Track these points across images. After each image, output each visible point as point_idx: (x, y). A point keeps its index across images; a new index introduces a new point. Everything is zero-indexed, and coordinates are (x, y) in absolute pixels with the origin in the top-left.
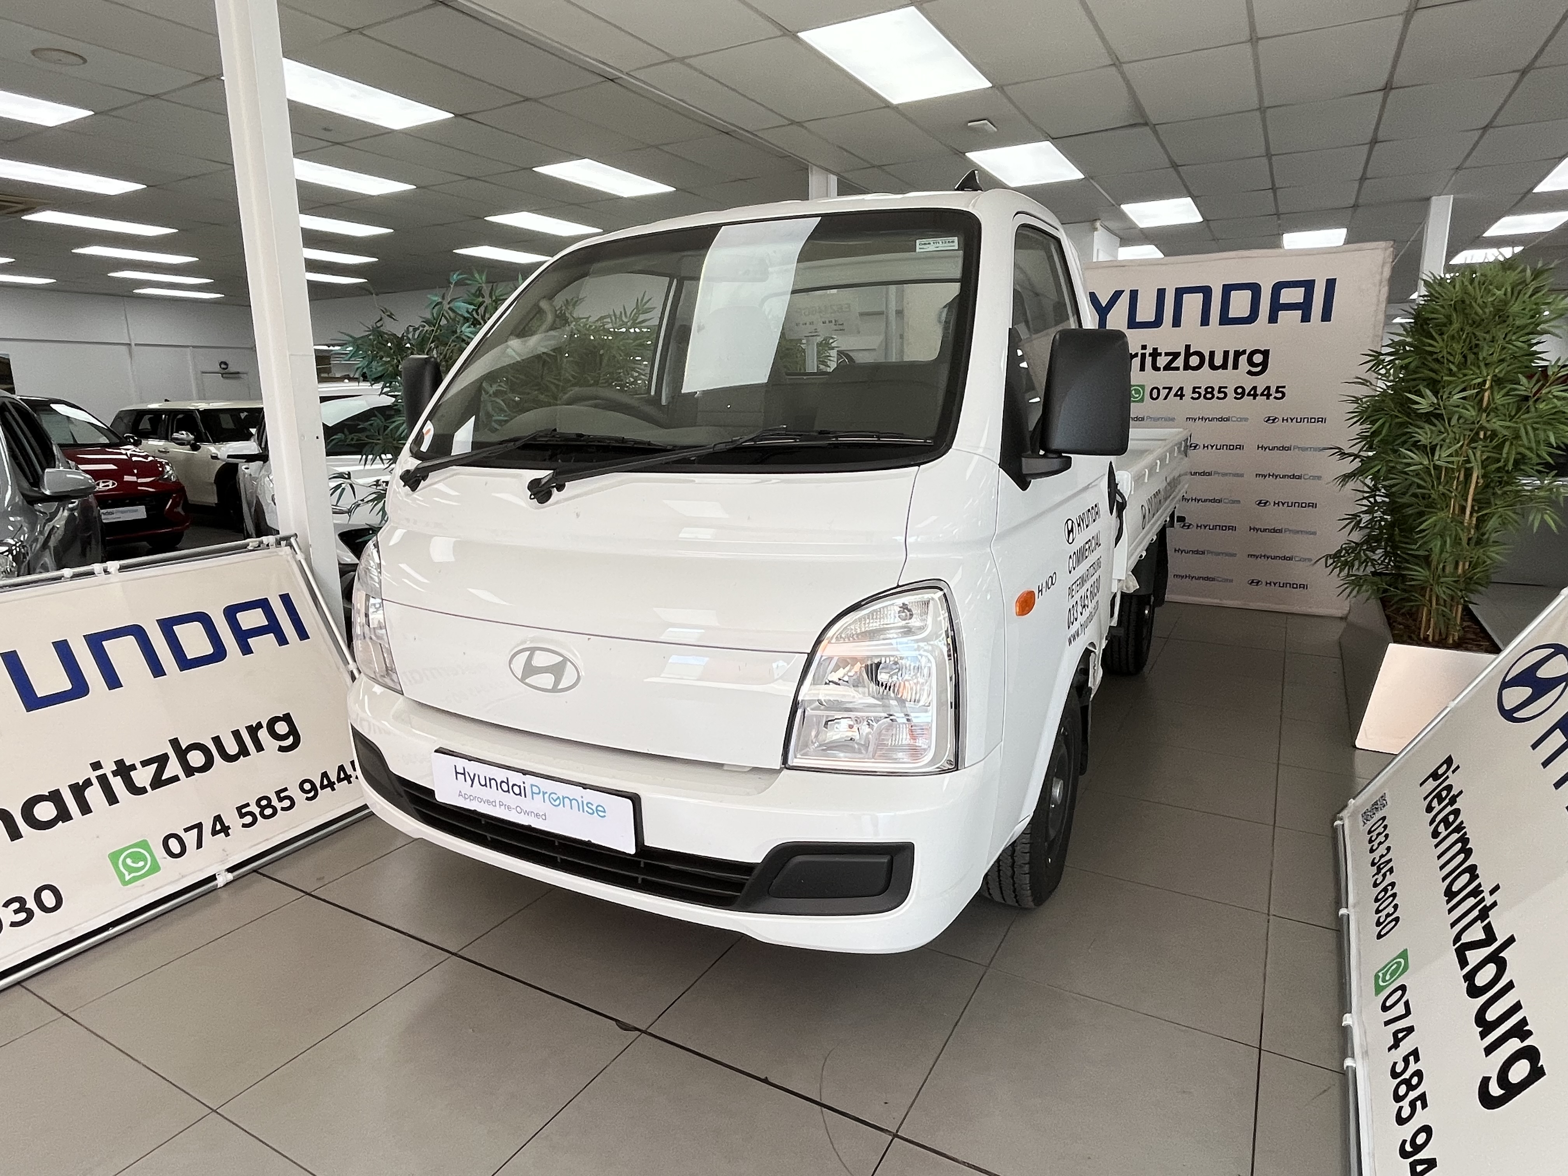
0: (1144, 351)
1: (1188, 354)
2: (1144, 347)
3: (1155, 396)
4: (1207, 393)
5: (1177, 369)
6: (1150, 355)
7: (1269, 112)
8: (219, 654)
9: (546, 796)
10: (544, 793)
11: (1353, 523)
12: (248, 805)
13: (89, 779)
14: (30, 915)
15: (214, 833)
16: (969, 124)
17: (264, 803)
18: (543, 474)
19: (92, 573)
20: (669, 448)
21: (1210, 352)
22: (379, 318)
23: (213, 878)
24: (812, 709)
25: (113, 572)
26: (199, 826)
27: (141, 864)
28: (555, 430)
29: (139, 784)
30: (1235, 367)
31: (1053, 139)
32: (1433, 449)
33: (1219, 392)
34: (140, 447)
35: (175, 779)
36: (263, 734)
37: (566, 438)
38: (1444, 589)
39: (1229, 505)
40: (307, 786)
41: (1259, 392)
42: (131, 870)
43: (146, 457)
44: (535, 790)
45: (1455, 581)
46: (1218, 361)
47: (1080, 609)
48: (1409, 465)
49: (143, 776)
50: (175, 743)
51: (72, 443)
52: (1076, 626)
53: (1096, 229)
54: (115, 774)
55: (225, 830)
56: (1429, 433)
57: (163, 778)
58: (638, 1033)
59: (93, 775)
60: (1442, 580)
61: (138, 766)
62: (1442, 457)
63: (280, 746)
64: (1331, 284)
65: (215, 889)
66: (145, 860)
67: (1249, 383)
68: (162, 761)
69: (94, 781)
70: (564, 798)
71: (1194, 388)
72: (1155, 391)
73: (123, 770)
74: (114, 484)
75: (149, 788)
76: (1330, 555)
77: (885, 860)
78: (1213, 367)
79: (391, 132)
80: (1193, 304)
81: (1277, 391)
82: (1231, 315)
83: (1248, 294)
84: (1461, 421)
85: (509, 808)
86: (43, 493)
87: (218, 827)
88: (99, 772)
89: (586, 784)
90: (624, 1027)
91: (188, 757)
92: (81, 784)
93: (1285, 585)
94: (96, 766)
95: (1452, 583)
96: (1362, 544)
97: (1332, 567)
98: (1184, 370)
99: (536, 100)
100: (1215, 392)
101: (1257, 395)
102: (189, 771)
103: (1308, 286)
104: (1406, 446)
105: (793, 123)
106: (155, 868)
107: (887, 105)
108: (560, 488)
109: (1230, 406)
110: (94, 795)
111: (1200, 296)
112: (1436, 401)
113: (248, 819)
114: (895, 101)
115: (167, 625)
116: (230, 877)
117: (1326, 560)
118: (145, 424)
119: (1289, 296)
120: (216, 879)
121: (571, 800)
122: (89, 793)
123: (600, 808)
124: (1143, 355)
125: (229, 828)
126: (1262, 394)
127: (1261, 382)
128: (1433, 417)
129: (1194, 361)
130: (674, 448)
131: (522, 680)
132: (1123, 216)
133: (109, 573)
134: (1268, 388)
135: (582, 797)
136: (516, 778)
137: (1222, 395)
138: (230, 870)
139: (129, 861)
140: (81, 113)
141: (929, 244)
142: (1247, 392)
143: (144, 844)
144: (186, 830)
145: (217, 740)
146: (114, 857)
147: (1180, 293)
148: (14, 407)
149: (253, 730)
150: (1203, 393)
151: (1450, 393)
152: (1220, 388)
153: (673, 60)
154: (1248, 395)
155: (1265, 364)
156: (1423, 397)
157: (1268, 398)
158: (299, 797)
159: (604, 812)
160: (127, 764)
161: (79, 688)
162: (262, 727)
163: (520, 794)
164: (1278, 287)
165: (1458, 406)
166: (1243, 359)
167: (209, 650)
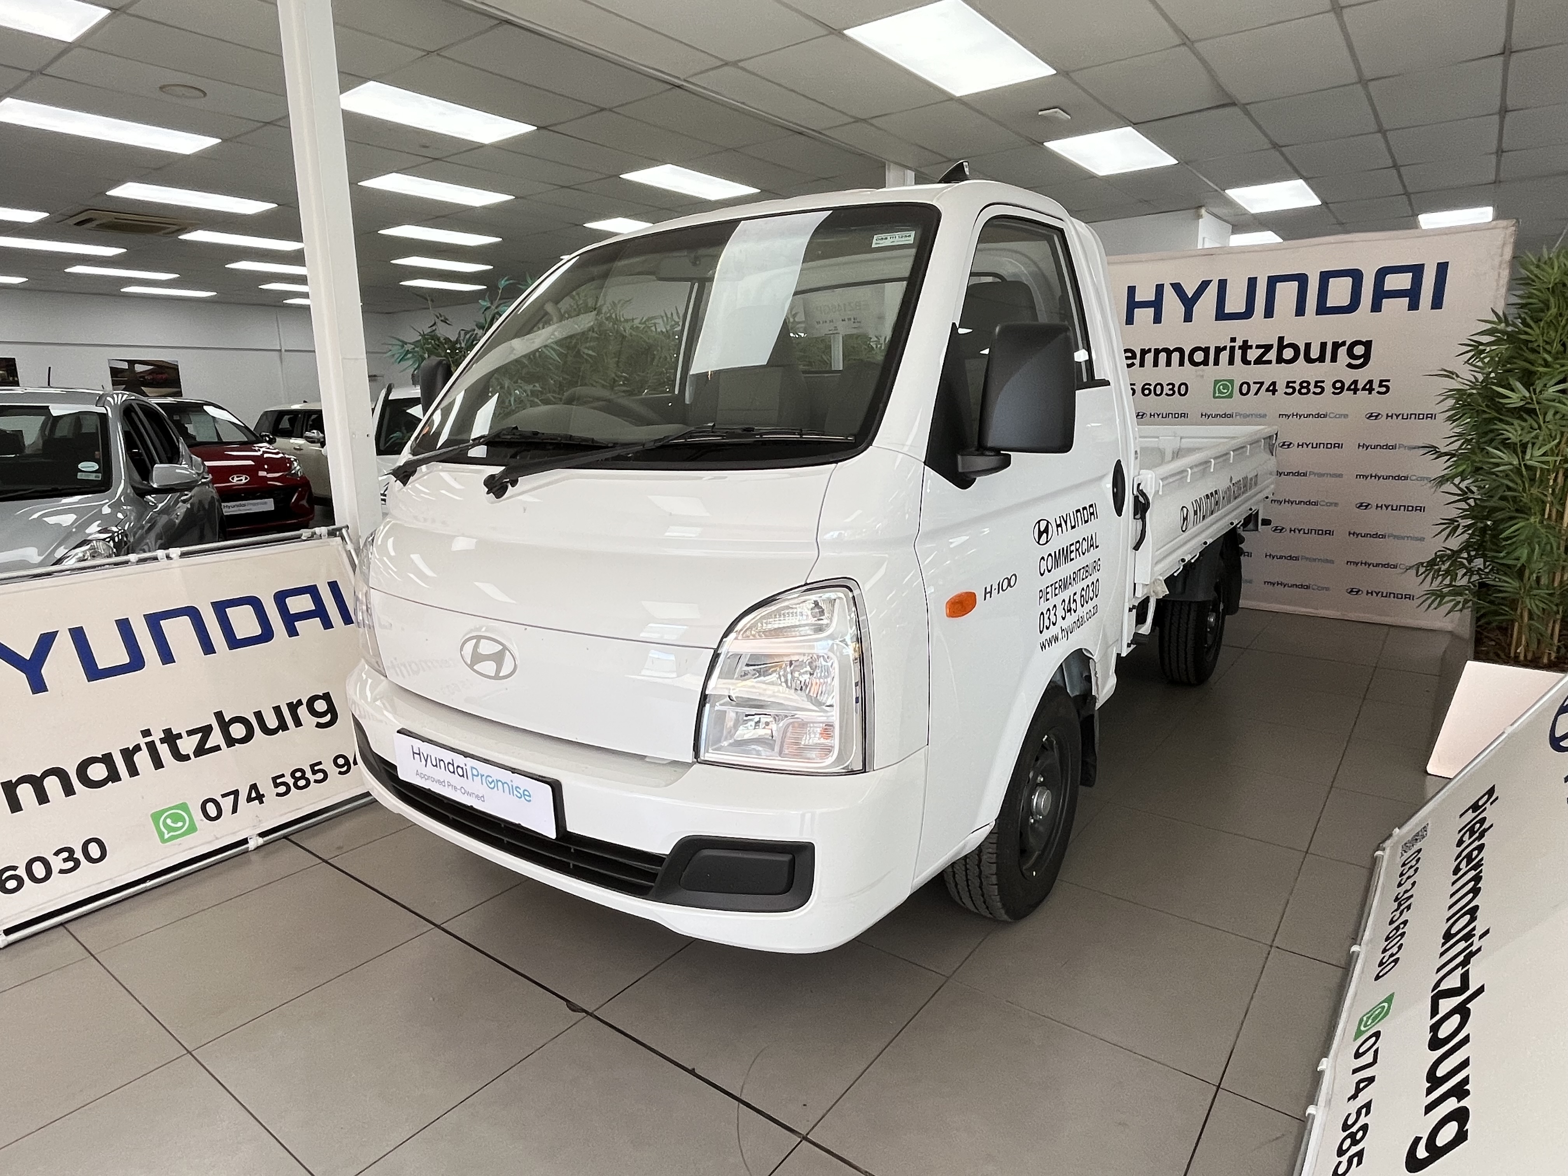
0: (1233, 344)
1: (1281, 347)
2: (1233, 340)
3: (1244, 391)
4: (1302, 387)
5: (1270, 362)
6: (1240, 348)
7: (1371, 85)
8: (267, 635)
9: (484, 778)
10: (482, 776)
11: (1448, 530)
12: (283, 776)
13: (139, 745)
14: (77, 864)
15: (249, 799)
16: (1040, 113)
17: (298, 775)
18: (497, 470)
19: (155, 559)
20: (609, 445)
21: (1306, 344)
22: (433, 322)
23: (245, 841)
24: (721, 705)
25: (175, 558)
26: (236, 793)
27: (180, 824)
28: (516, 428)
29: (183, 752)
30: (1334, 359)
31: (1134, 124)
32: (1524, 446)
33: (1316, 386)
34: (275, 445)
35: (217, 748)
36: (302, 711)
37: (522, 435)
38: (1537, 602)
39: (1325, 508)
40: (341, 761)
41: (1360, 386)
42: (170, 829)
43: (277, 453)
44: (475, 772)
45: (1550, 595)
46: (1315, 353)
47: (1060, 612)
48: (1497, 465)
49: (187, 745)
50: (219, 715)
51: (216, 440)
52: (1054, 630)
53: (1199, 216)
54: (162, 741)
55: (260, 798)
56: (1519, 429)
57: (207, 747)
58: (584, 1014)
59: (143, 741)
60: (1535, 592)
61: (184, 735)
62: (1534, 456)
63: (318, 723)
64: (1442, 268)
65: (246, 851)
66: (184, 822)
67: (1348, 376)
68: (206, 731)
69: (144, 747)
70: (497, 781)
71: (1288, 383)
72: (1245, 386)
73: (170, 738)
74: (246, 479)
75: (192, 756)
76: (1422, 563)
77: (786, 858)
78: (1308, 360)
79: (481, 146)
80: (1287, 293)
81: (1380, 386)
82: (1329, 304)
83: (1348, 281)
84: (1558, 416)
85: (455, 788)
86: (152, 486)
87: (254, 795)
88: (148, 739)
89: (515, 769)
90: (574, 1008)
91: (230, 729)
92: (131, 749)
93: (1389, 595)
94: (146, 733)
95: (1546, 596)
96: (1460, 551)
97: (1423, 575)
98: (1277, 363)
99: (610, 110)
100: (1312, 387)
101: (1358, 390)
102: (231, 742)
103: (1417, 271)
104: (1493, 444)
105: (857, 120)
106: (192, 829)
107: (951, 98)
108: (514, 483)
109: (1327, 401)
110: (142, 759)
111: (1295, 284)
112: (1527, 395)
113: (282, 789)
114: (958, 93)
115: (220, 608)
116: (261, 841)
117: (1418, 568)
118: (285, 424)
119: (1393, 282)
120: (248, 843)
121: (503, 784)
122: (137, 758)
123: (526, 793)
124: (1232, 349)
125: (263, 796)
126: (1364, 389)
127: (1362, 376)
128: (1525, 412)
129: (1288, 353)
130: (615, 445)
131: (471, 667)
132: (1230, 203)
133: (171, 559)
134: (1370, 382)
135: (512, 781)
136: (459, 760)
137: (1318, 390)
138: (262, 835)
139: (169, 821)
140: (213, 141)
141: (886, 238)
142: (1346, 388)
143: (184, 807)
144: (224, 796)
145: (259, 715)
146: (156, 817)
147: (1273, 281)
148: (141, 409)
149: (293, 708)
150: (1298, 388)
151: (1545, 385)
152: (1317, 382)
153: (726, 64)
154: (1347, 390)
155: (1367, 356)
156: (1513, 390)
157: (1370, 393)
158: (332, 770)
159: (530, 796)
160: (174, 733)
161: (136, 662)
162: (302, 704)
163: (463, 776)
164: (1382, 273)
165: (1554, 401)
166: (1342, 352)
167: (258, 631)
